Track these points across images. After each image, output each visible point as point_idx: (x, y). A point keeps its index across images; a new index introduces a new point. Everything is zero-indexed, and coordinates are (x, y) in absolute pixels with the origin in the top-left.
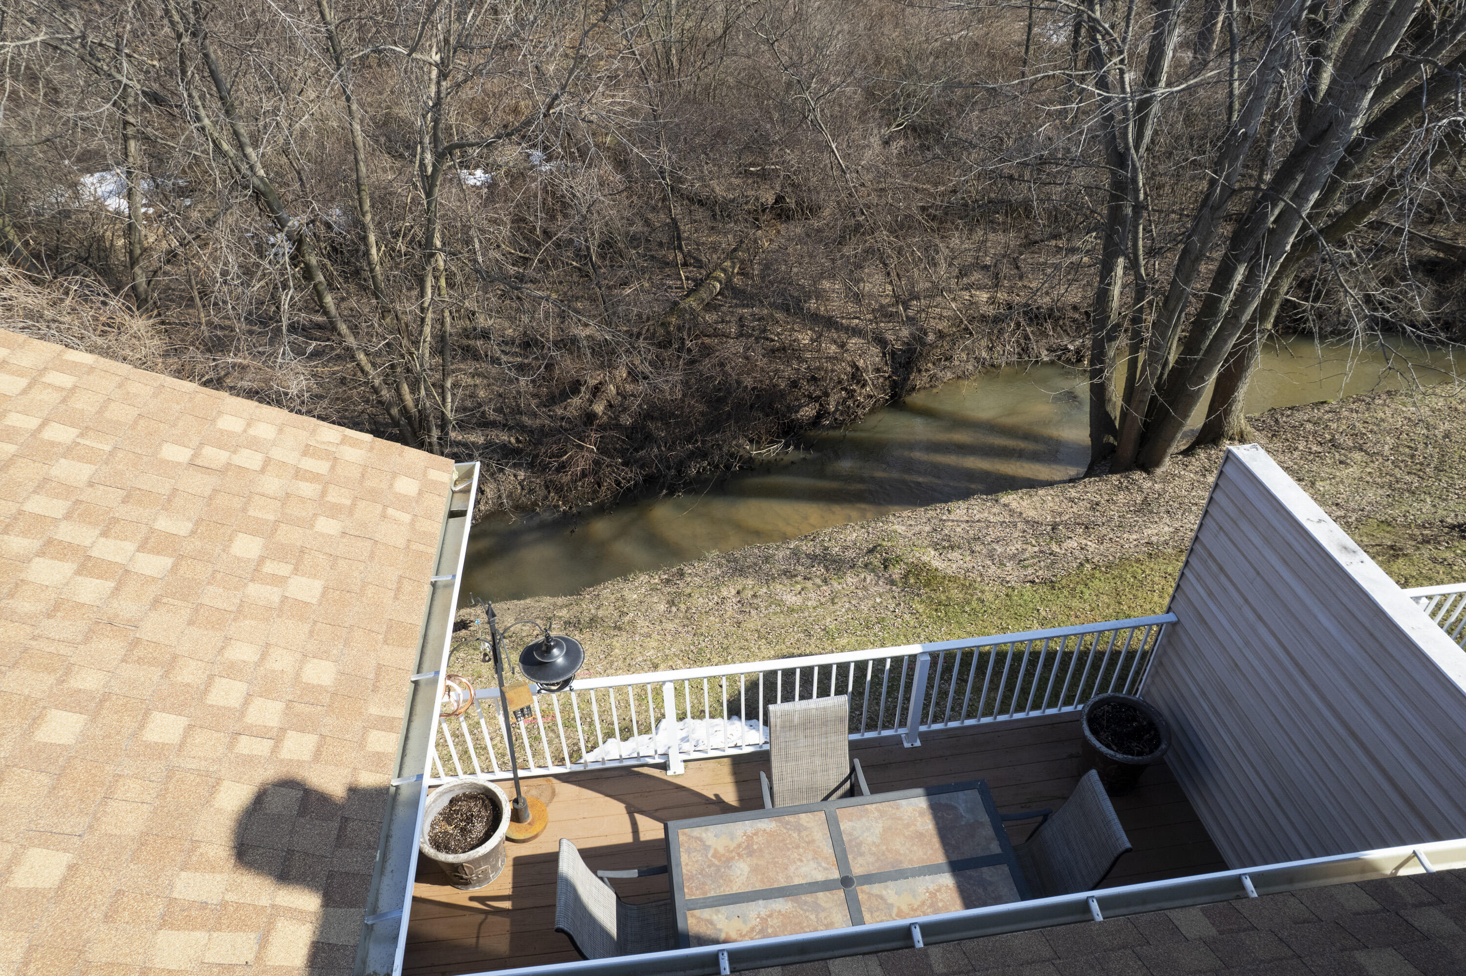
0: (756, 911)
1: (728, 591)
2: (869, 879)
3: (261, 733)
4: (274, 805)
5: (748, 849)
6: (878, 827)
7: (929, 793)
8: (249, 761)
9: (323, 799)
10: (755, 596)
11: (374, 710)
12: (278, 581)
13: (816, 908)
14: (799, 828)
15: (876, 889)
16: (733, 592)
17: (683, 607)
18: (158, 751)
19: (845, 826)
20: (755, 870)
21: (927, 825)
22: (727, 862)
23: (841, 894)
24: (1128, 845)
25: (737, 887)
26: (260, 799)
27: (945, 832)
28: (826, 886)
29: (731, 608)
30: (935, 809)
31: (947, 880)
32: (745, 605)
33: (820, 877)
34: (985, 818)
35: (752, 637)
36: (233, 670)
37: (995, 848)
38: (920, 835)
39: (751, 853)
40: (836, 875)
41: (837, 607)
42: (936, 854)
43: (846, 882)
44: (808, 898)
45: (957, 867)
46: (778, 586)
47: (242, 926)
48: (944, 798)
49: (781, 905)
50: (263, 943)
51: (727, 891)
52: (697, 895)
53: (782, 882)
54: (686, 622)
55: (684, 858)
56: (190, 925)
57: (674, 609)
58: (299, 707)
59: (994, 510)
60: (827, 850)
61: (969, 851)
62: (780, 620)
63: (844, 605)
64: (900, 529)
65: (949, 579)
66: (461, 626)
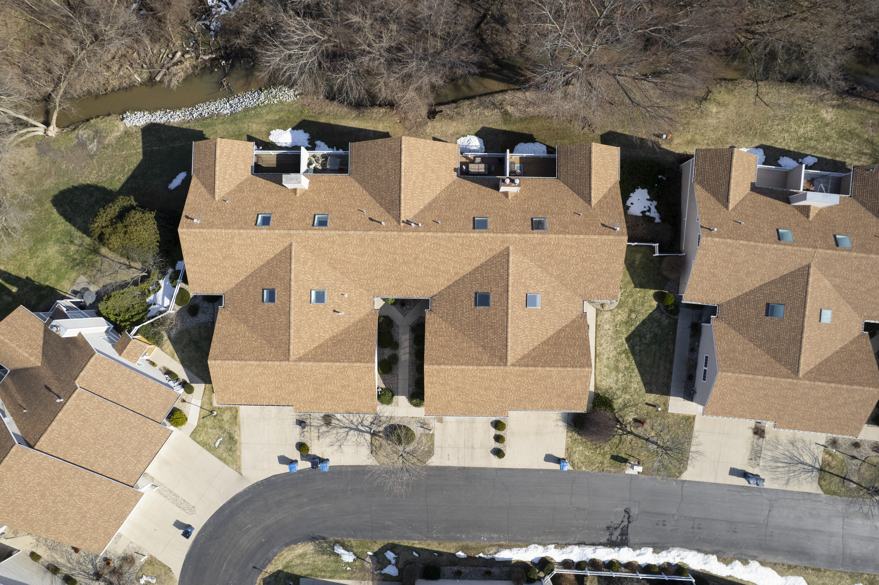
0: (473, 170)
3: (453, 165)
6: (481, 166)
8: (453, 167)
9: (456, 168)
10: (482, 112)
11: (457, 163)
14: (476, 165)
15: (480, 170)
16: (479, 110)
17: (472, 112)
18: (450, 166)
19: (479, 165)
24: (493, 169)
25: (472, 168)
30: (485, 165)
31: (484, 170)
32: (480, 114)
35: (480, 121)
39: (473, 166)
40: (478, 168)
44: (476, 169)
45: (485, 168)
46: (486, 110)
52: (470, 168)
54: (472, 116)
56: (453, 173)
59: (523, 96)
62: (484, 119)
63: (493, 117)
64: (507, 97)
65: (509, 114)
66: (441, 111)
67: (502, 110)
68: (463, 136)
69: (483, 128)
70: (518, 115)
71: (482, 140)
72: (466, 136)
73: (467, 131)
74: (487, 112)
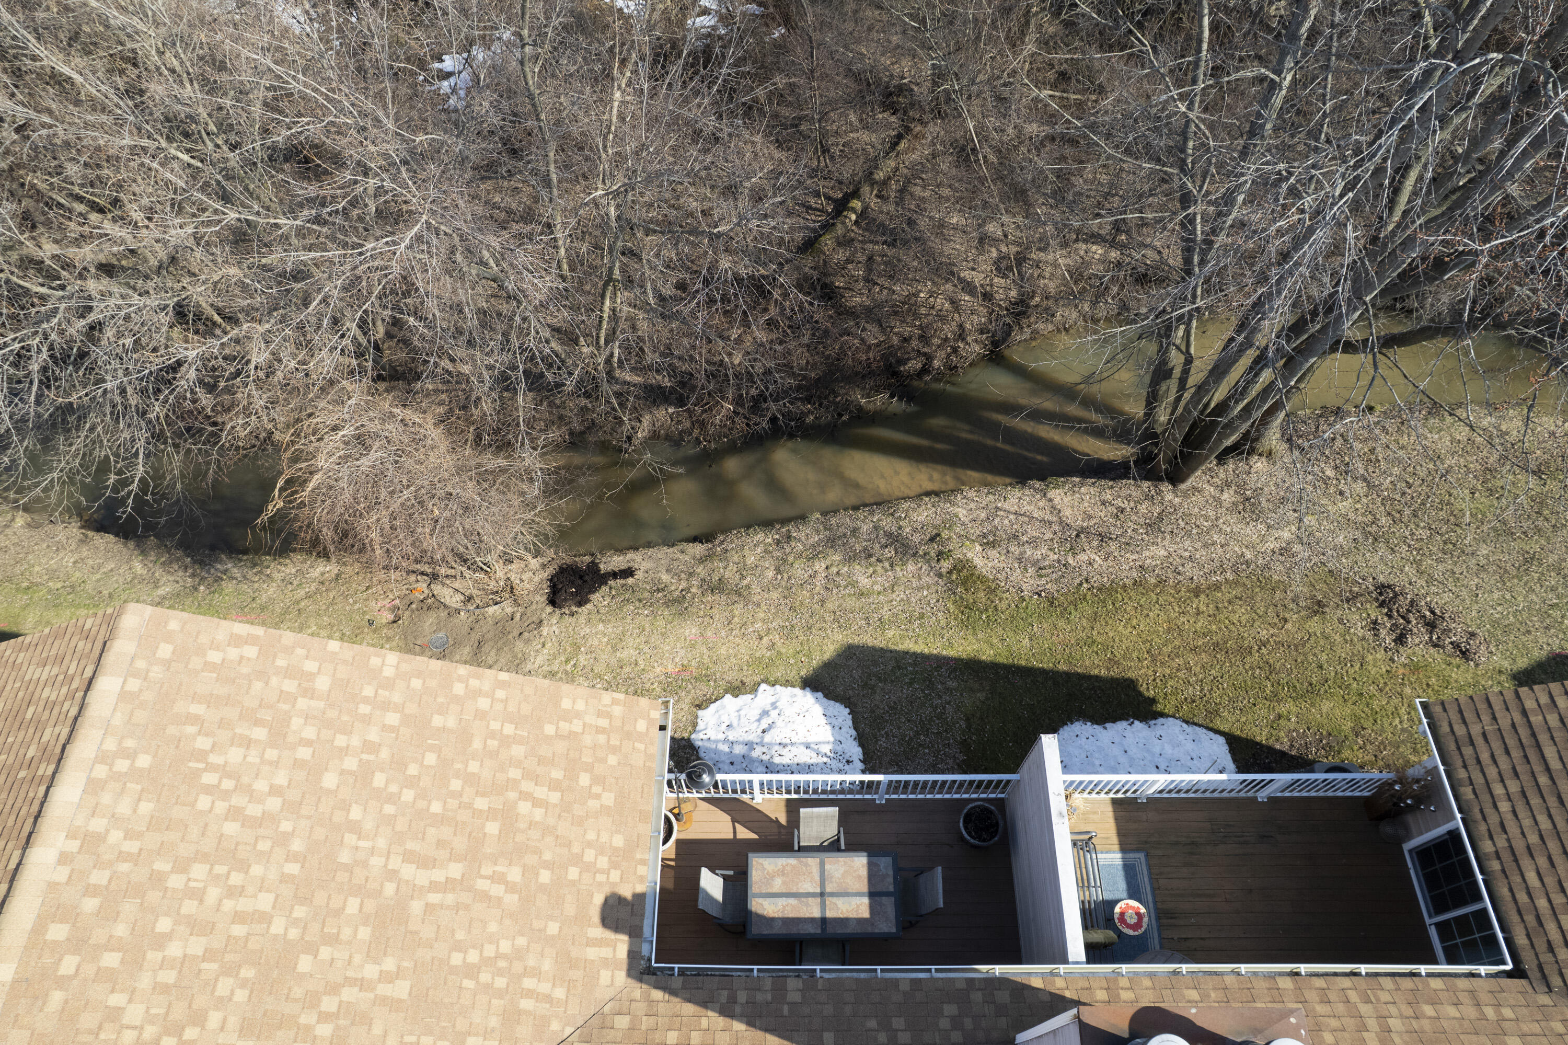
0: (782, 902)
1: (820, 566)
2: (832, 894)
3: (602, 872)
4: (611, 902)
5: (782, 873)
6: (842, 870)
7: (869, 856)
8: (600, 884)
9: (625, 899)
10: (838, 573)
11: (638, 856)
12: (598, 796)
13: (807, 905)
14: (807, 865)
15: (834, 900)
16: (824, 566)
17: (786, 575)
18: (573, 883)
19: (827, 867)
20: (784, 883)
21: (864, 872)
22: (773, 878)
23: (819, 900)
24: (941, 905)
25: (775, 890)
26: (606, 900)
27: (872, 876)
28: (813, 895)
29: (820, 581)
30: (870, 865)
31: (866, 900)
32: (831, 584)
33: (811, 890)
34: (891, 873)
35: (829, 618)
36: (589, 844)
37: (891, 889)
38: (860, 877)
39: (783, 875)
40: (818, 890)
41: (894, 596)
42: (864, 887)
43: (822, 894)
44: (804, 899)
45: (872, 895)
46: (857, 567)
47: (608, 945)
48: (875, 859)
49: (793, 901)
50: (614, 950)
51: (770, 891)
52: (758, 891)
53: (795, 890)
54: (786, 593)
55: (754, 873)
56: (594, 945)
57: (779, 577)
58: (613, 858)
59: (1041, 504)
60: (817, 878)
61: (879, 888)
62: (851, 603)
63: (899, 594)
64: (962, 512)
65: (982, 579)
66: (628, 573)
67: (946, 565)
68: (737, 690)
69: (850, 653)
70: (1029, 582)
71: (842, 713)
72: (754, 690)
73: (755, 662)
74: (862, 575)
